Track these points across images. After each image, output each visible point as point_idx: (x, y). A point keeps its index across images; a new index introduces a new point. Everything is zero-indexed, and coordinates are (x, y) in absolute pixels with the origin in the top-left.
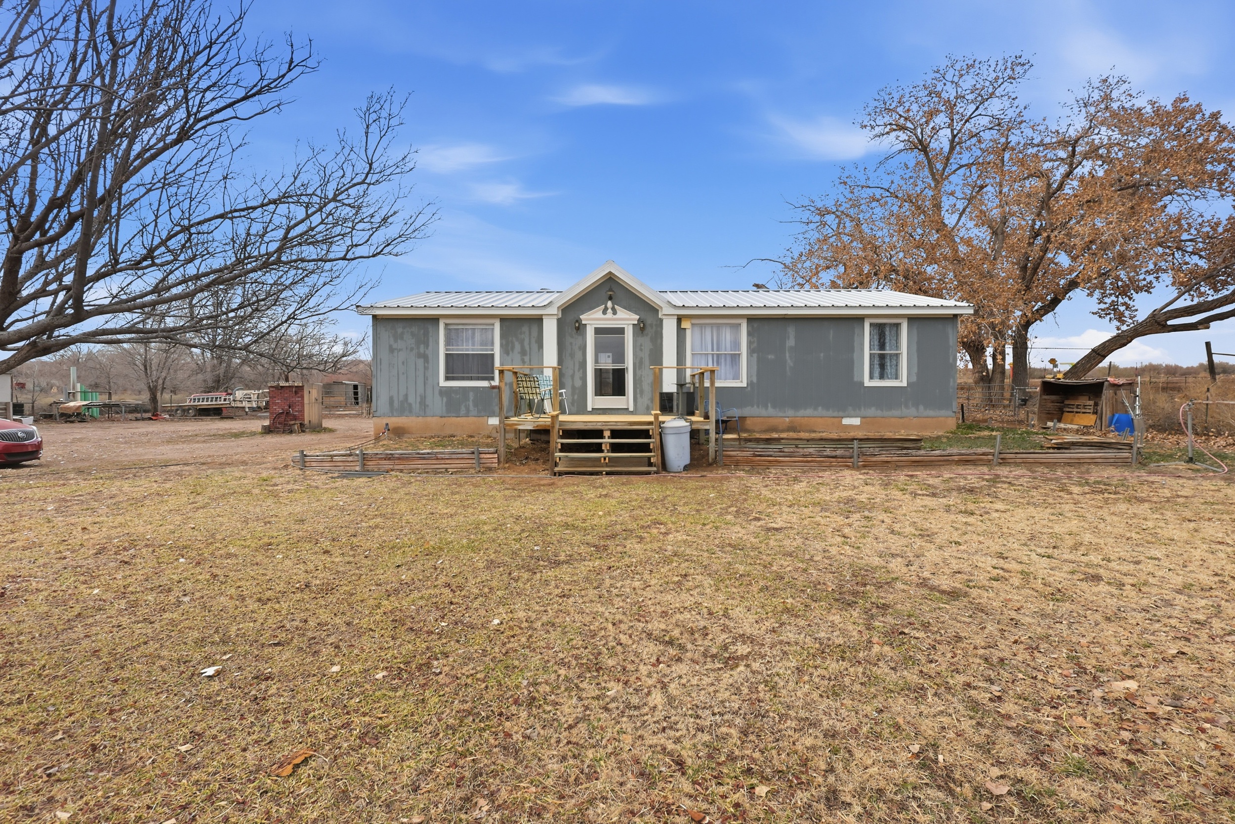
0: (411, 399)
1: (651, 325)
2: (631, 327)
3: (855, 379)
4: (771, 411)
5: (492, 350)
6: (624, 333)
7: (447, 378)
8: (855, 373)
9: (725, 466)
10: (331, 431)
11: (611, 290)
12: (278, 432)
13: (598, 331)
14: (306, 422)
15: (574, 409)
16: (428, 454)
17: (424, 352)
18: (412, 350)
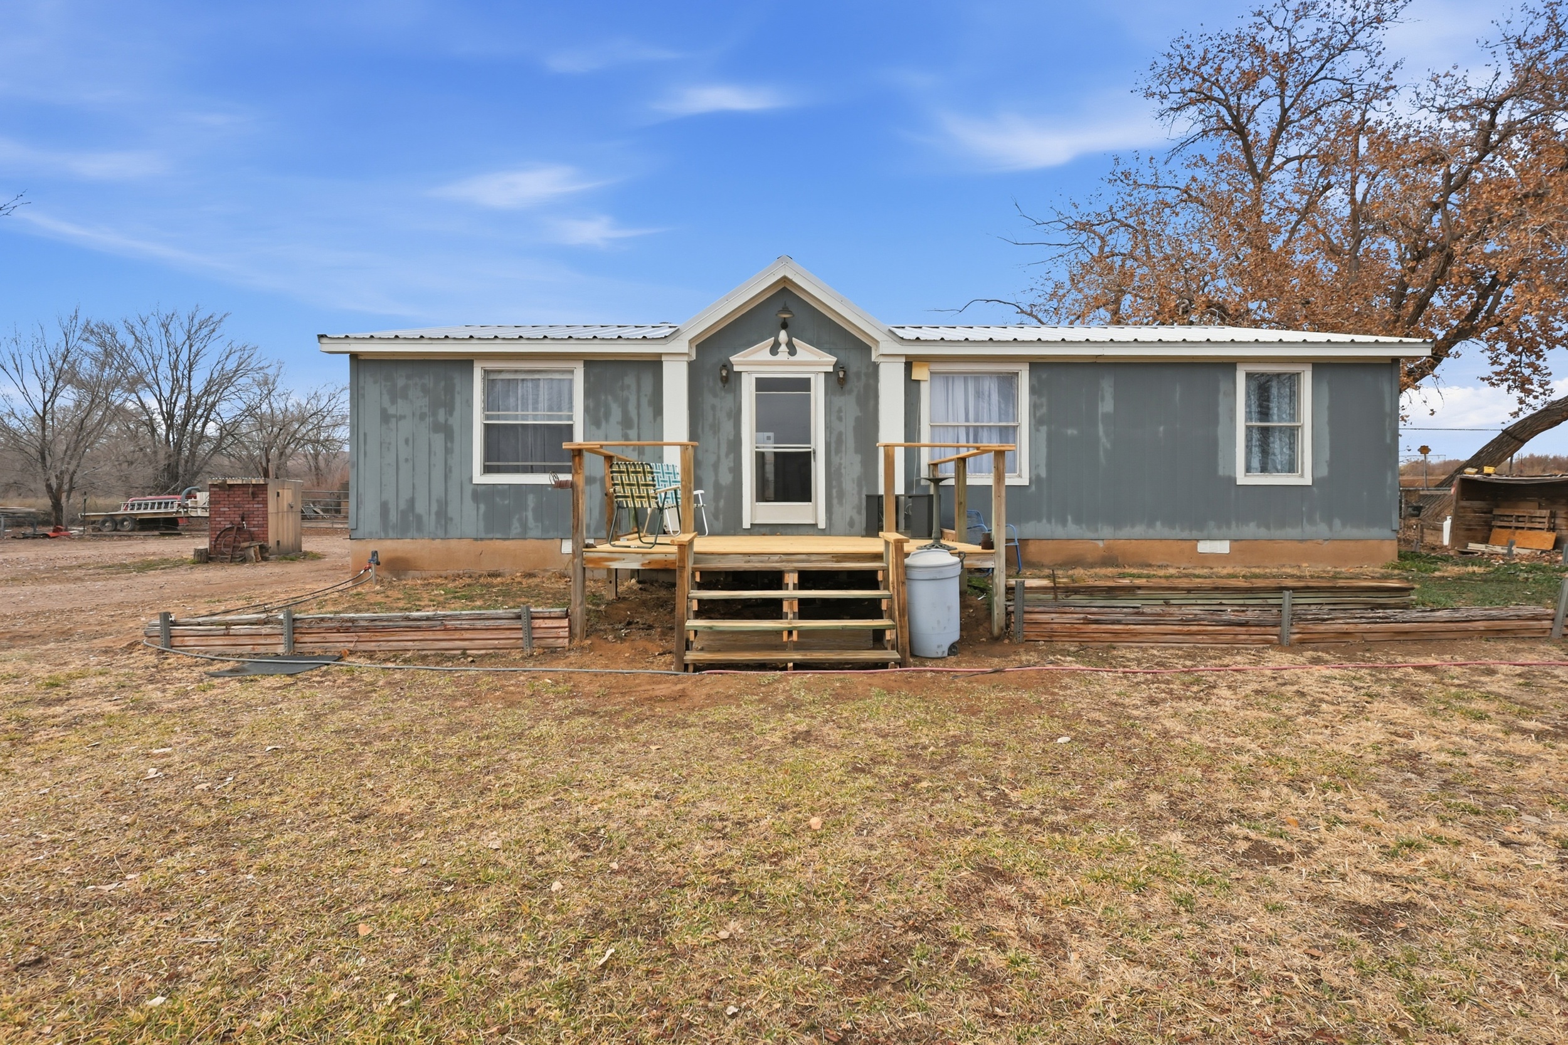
0: (421, 507)
1: (858, 375)
2: (822, 377)
3: (1221, 472)
4: (1073, 529)
5: (570, 418)
6: (809, 389)
7: (487, 470)
8: (1221, 462)
9: (1029, 643)
10: (315, 557)
11: (785, 310)
12: (222, 561)
13: (763, 385)
14: (271, 542)
15: (719, 526)
17: (446, 421)
18: (422, 417)
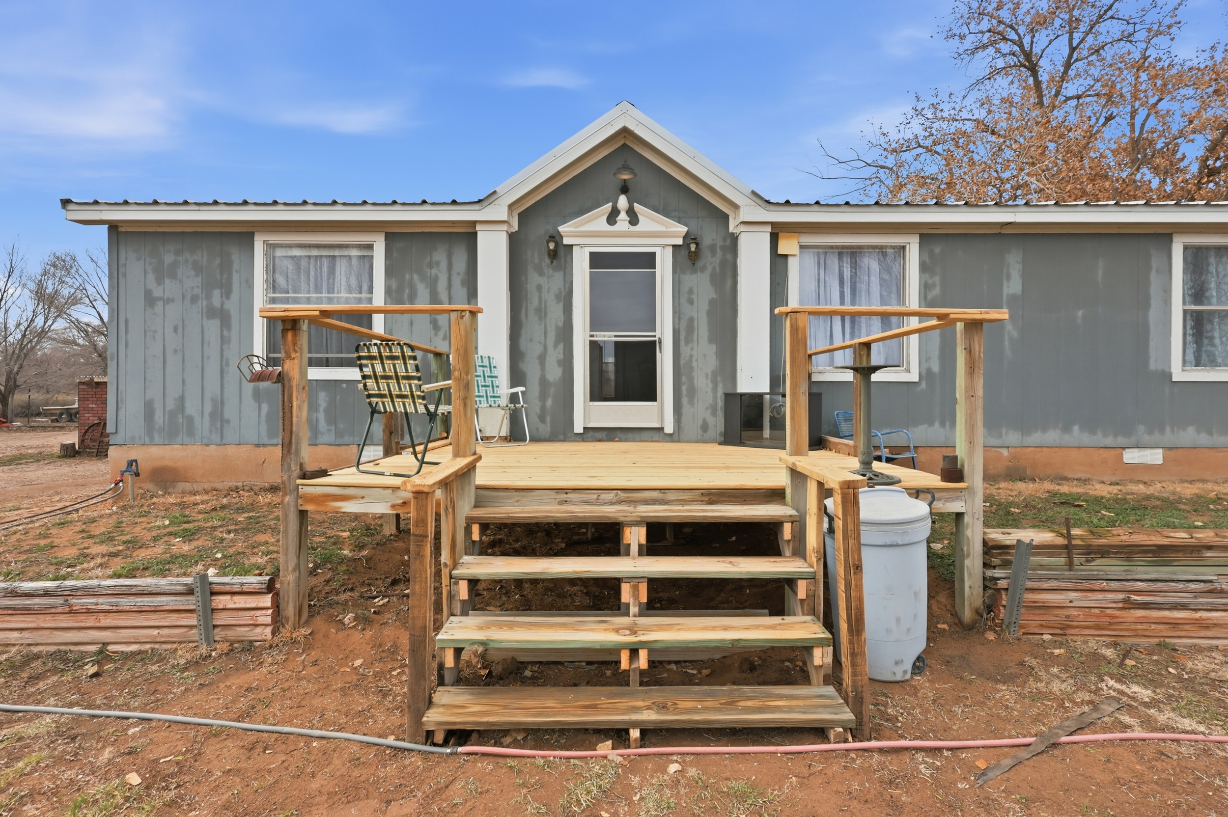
0: (191, 408)
1: (713, 248)
2: (669, 251)
3: (1153, 366)
5: (369, 301)
6: (653, 266)
8: (1153, 353)
9: (1028, 639)
11: (626, 168)
12: (89, 455)
13: (597, 260)
15: (545, 429)
16: (47, 593)
17: (222, 305)
18: (194, 299)
